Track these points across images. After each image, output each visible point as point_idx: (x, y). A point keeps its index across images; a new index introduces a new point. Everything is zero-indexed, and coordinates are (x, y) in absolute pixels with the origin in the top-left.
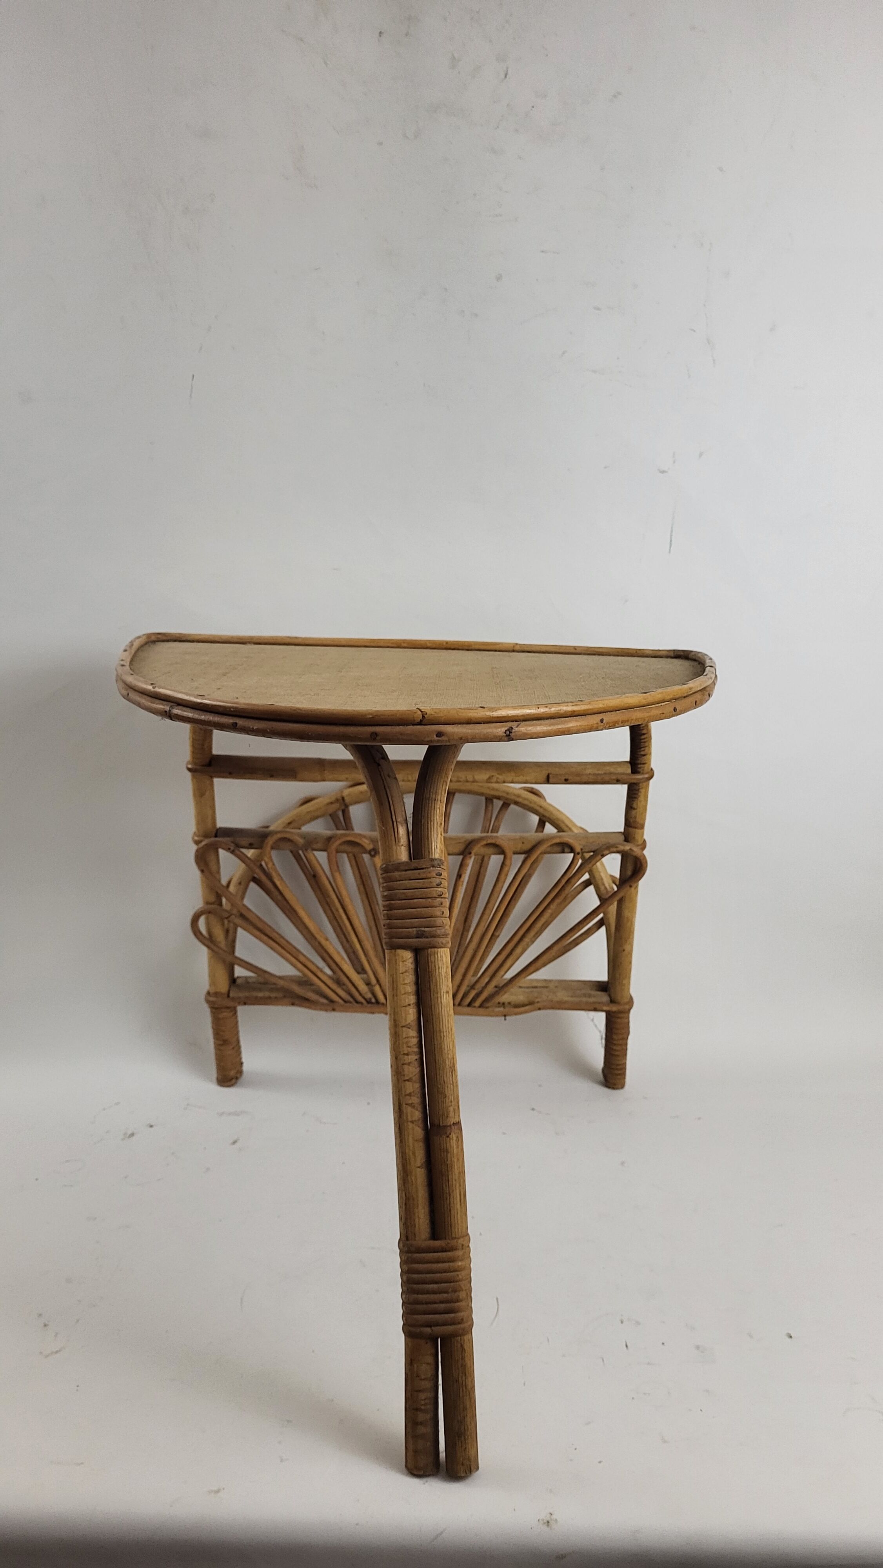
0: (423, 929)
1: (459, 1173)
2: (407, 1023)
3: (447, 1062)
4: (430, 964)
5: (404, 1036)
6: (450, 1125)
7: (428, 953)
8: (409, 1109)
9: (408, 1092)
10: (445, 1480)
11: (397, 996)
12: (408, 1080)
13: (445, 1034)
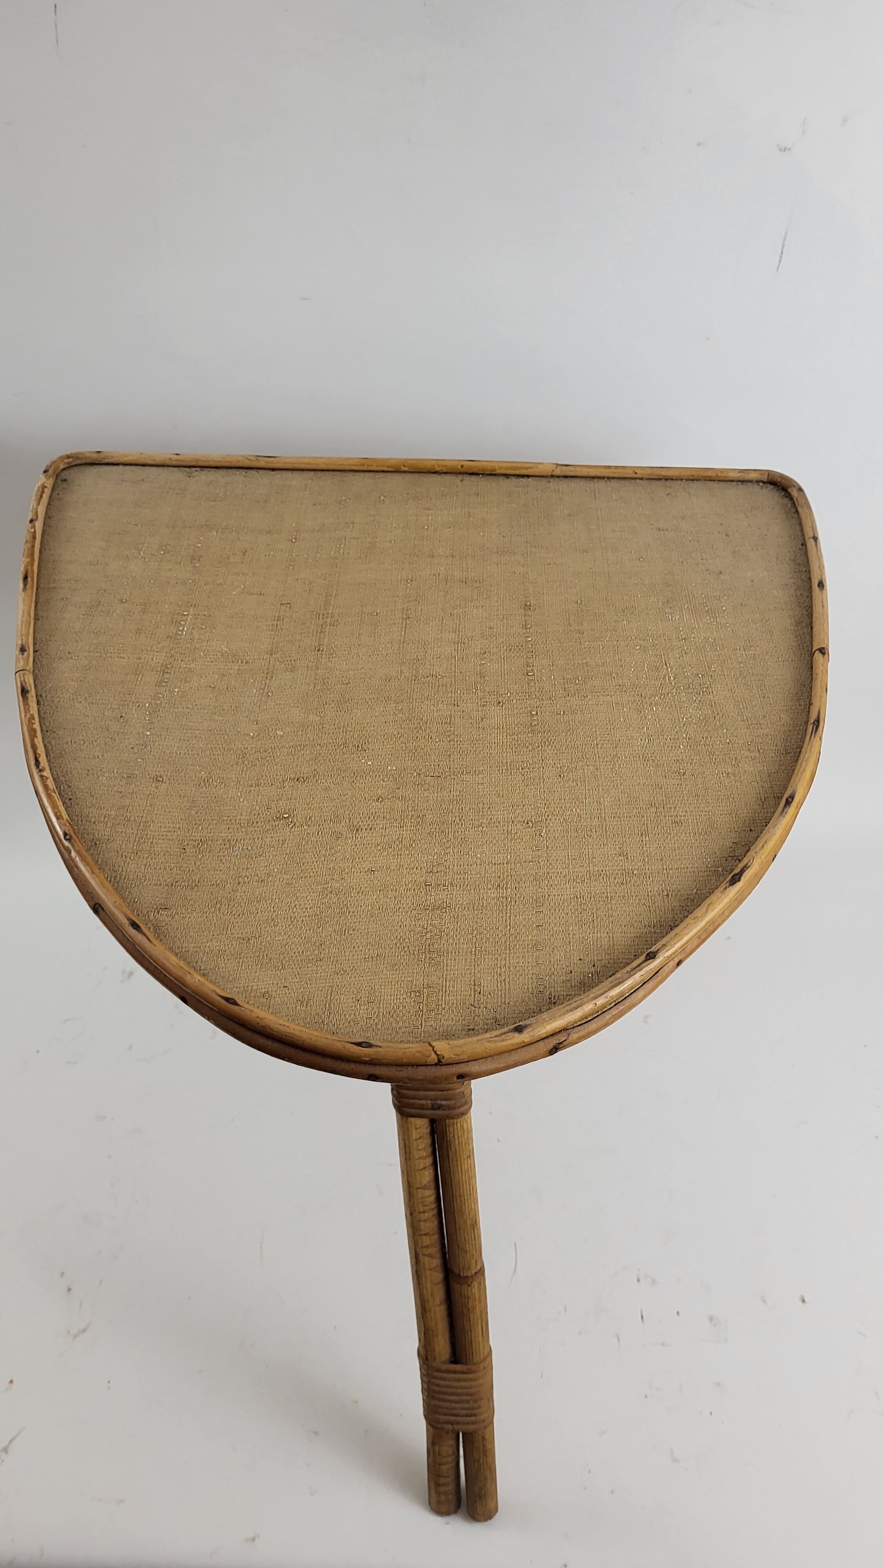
0: (439, 1102)
1: (481, 1312)
2: (423, 1184)
3: (468, 1222)
4: (448, 1134)
5: (420, 1197)
6: (472, 1276)
7: (445, 1123)
8: (427, 1259)
9: (425, 1244)
10: (466, 1520)
11: (410, 1160)
12: (426, 1235)
13: (466, 1197)
